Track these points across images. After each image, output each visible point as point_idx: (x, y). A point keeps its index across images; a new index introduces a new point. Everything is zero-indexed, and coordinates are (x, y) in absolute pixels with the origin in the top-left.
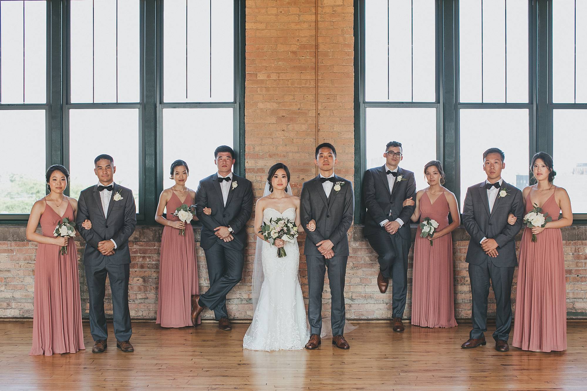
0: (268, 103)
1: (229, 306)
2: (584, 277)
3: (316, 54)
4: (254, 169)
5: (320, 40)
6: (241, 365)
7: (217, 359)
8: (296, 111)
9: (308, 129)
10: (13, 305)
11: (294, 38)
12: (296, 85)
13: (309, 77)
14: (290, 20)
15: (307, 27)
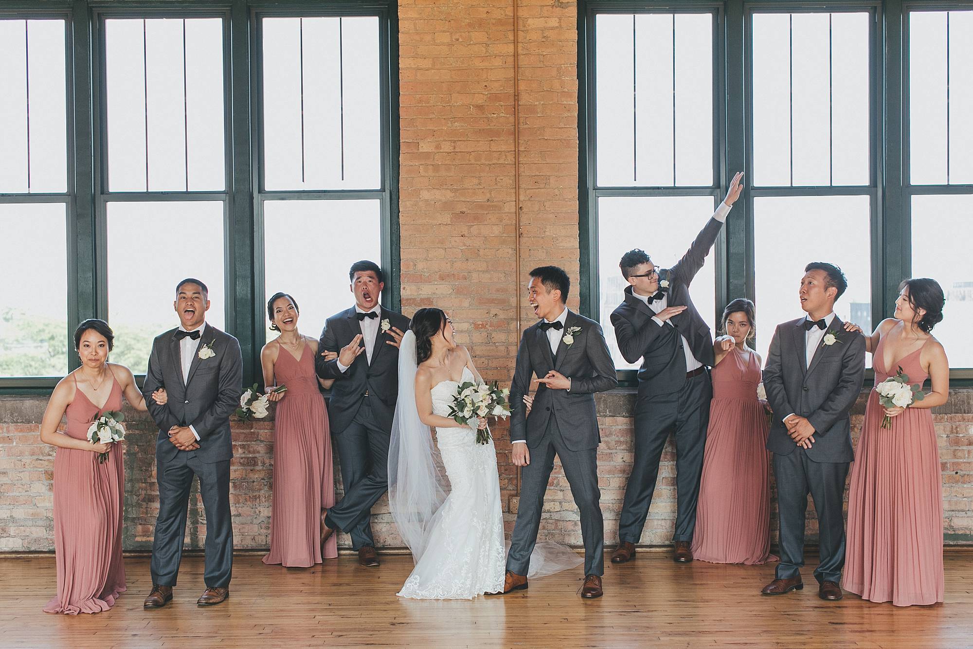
0: (438, 191)
1: (375, 526)
2: (968, 475)
3: (516, 109)
4: (414, 299)
5: (522, 86)
6: (396, 625)
7: (357, 616)
8: (483, 203)
9: (503, 233)
10: (12, 531)
11: (479, 83)
12: (483, 161)
13: (504, 148)
14: (473, 53)
15: (500, 64)
